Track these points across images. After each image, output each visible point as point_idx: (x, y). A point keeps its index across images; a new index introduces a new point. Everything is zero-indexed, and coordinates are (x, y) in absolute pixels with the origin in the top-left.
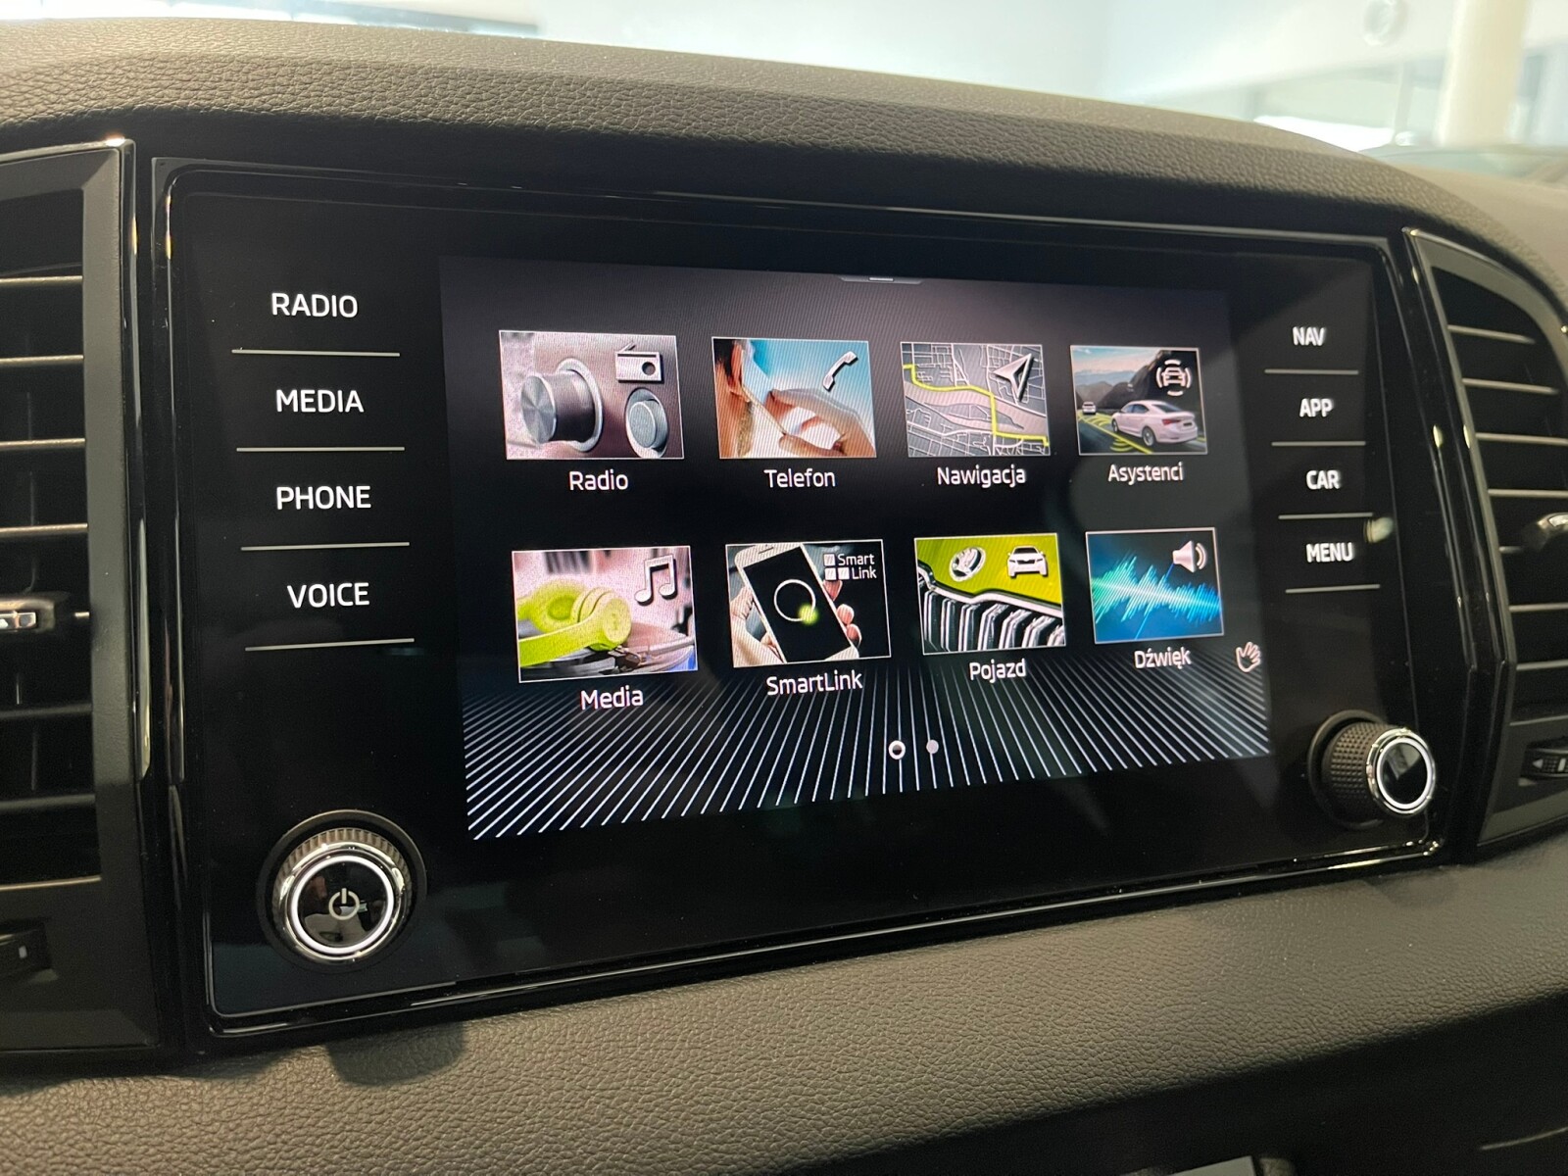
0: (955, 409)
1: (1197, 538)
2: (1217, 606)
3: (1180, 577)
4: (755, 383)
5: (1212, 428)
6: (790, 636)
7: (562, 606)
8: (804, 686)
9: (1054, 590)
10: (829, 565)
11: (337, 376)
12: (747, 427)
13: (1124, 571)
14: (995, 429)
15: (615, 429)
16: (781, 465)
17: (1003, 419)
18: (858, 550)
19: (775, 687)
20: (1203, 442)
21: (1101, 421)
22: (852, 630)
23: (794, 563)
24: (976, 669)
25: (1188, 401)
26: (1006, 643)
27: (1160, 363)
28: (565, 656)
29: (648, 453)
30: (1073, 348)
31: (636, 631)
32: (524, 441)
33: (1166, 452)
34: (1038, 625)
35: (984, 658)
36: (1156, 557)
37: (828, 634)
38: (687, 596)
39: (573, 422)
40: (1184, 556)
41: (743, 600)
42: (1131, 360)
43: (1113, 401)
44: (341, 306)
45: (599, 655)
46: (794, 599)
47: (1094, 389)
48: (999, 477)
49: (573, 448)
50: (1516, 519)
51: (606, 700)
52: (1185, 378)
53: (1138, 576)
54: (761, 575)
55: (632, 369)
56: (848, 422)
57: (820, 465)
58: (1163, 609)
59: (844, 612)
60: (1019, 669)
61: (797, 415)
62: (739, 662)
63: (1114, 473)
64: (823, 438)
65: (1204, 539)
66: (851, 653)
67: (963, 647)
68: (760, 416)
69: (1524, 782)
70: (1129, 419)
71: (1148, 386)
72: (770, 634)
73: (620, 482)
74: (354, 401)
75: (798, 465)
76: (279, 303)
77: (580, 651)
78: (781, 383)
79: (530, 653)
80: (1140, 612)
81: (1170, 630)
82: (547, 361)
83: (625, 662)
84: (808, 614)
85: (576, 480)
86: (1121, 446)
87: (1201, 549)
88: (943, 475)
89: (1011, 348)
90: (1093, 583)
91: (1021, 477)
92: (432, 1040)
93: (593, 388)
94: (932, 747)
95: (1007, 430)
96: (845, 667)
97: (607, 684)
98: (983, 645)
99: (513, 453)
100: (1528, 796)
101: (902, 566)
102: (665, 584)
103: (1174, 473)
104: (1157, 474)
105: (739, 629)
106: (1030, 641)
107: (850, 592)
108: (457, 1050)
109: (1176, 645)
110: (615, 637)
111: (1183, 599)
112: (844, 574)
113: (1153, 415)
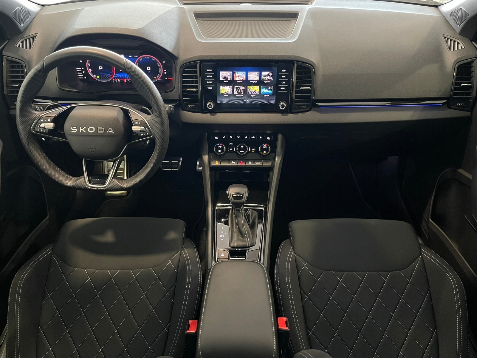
0: (252, 77)
1: (271, 87)
2: (272, 92)
3: (269, 90)
4: (237, 75)
5: (274, 78)
6: (238, 92)
7: (223, 89)
8: (239, 96)
9: (258, 90)
10: (241, 88)
11: (211, 75)
12: (236, 78)
13: (264, 89)
14: (255, 78)
15: (227, 78)
16: (238, 81)
17: (255, 77)
18: (243, 87)
19: (237, 96)
20: (273, 79)
21: (264, 78)
22: (242, 92)
23: (239, 87)
24: (251, 95)
25: (272, 76)
26: (254, 94)
27: (270, 73)
28: (223, 93)
29: (229, 80)
30: (262, 72)
31: (228, 91)
32: (221, 79)
33: (269, 80)
34: (257, 93)
35: (252, 95)
36: (267, 88)
37: (241, 92)
38: (231, 89)
39: (225, 78)
40: (269, 88)
41: (235, 90)
42: (267, 73)
43: (265, 76)
44: (211, 70)
45: (225, 93)
46: (238, 90)
47: (263, 75)
48: (255, 82)
49: (224, 79)
50: (297, 87)
51: (226, 96)
52: (272, 74)
53: (265, 89)
54: (236, 88)
55: (228, 74)
56: (243, 78)
57: (241, 81)
58: (267, 92)
59: (242, 91)
60: (255, 96)
61: (240, 77)
62: (234, 94)
63: (264, 82)
64: (242, 79)
65: (272, 87)
66: (242, 94)
67: (251, 94)
68: (237, 77)
69: (297, 108)
70: (266, 78)
71: (268, 75)
72: (237, 92)
73: (227, 82)
74: (211, 76)
75: (240, 81)
76: (208, 70)
77: (224, 92)
78: (239, 75)
79: (221, 92)
80: (265, 92)
81: (267, 93)
82: (223, 74)
83: (227, 93)
84: (239, 91)
85: (225, 81)
86: (265, 80)
87: (271, 88)
88: (250, 82)
89: (257, 72)
90: (261, 90)
91: (256, 82)
92: (215, 114)
93: (226, 76)
94: (248, 101)
95: (256, 78)
96: (242, 95)
97: (226, 95)
98: (252, 94)
99: (221, 80)
100: (297, 109)
101: (247, 88)
102: (230, 88)
103: (270, 82)
104: (268, 82)
105: (235, 92)
106: (256, 94)
107: (243, 90)
108: (216, 115)
109: (268, 95)
110: (226, 92)
111: (269, 91)
112: (242, 88)
113: (269, 77)
